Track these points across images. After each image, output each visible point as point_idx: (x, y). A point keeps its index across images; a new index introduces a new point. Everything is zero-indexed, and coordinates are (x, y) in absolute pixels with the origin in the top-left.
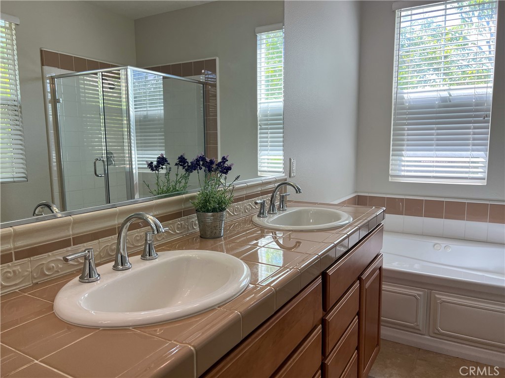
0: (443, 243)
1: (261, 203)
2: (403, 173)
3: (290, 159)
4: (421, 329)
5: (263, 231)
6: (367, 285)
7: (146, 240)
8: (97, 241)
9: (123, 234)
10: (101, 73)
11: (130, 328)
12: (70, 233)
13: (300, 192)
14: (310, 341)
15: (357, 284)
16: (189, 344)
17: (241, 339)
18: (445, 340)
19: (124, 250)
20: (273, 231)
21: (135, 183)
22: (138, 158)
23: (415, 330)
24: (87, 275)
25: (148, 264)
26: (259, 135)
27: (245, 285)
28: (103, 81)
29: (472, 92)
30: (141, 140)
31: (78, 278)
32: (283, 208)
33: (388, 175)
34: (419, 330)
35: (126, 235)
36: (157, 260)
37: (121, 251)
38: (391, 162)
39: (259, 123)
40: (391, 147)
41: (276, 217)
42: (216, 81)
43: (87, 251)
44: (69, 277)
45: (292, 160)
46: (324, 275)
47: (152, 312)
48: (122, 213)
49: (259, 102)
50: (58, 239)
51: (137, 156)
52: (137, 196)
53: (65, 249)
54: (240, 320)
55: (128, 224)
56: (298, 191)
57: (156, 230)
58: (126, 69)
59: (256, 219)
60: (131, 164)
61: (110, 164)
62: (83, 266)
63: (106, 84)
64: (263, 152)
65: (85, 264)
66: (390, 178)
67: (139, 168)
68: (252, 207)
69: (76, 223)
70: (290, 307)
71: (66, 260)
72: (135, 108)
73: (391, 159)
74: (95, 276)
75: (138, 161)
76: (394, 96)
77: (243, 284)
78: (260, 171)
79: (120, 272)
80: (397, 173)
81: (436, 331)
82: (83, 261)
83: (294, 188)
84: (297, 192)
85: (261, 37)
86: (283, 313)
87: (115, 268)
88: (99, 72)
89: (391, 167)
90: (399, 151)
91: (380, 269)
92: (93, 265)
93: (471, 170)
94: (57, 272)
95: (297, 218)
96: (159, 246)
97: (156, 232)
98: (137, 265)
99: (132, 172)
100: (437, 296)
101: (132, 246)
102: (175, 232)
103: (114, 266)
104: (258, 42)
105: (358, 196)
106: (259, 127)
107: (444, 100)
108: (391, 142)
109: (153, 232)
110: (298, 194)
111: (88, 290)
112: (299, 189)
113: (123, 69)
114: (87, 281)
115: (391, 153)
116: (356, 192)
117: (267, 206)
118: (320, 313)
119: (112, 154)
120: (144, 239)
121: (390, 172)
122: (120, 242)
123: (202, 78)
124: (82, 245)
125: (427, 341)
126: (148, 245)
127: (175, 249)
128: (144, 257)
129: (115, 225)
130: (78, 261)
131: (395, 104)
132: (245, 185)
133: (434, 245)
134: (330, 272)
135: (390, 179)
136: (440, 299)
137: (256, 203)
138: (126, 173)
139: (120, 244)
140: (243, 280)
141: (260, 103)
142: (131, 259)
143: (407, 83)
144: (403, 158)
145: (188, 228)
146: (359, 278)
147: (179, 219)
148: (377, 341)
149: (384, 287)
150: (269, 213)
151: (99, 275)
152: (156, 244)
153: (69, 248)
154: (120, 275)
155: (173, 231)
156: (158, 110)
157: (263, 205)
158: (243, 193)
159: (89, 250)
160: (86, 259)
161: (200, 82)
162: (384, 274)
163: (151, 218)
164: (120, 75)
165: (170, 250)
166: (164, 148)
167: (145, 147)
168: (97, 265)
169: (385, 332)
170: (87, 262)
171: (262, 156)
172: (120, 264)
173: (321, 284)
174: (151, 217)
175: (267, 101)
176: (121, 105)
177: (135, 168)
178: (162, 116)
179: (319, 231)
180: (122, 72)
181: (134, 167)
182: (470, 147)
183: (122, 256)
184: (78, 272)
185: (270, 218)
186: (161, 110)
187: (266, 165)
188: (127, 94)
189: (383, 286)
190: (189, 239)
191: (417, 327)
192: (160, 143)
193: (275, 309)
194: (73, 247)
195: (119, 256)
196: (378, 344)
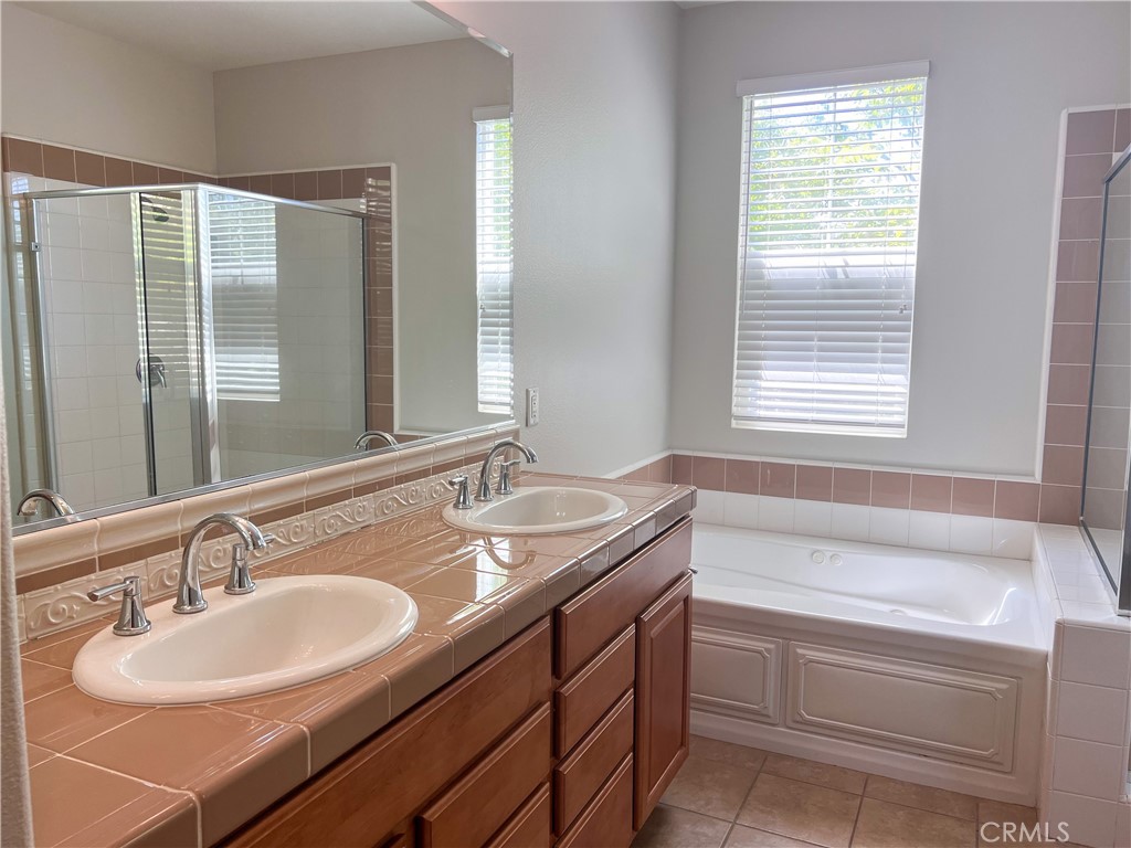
0: (828, 549)
1: (461, 482)
2: (763, 413)
3: (527, 391)
4: (771, 714)
5: (466, 535)
6: (655, 631)
7: (234, 559)
8: (143, 561)
9: (192, 550)
10: (137, 195)
11: (207, 705)
12: (94, 549)
13: (533, 461)
14: (526, 729)
15: (631, 629)
16: (302, 723)
17: (390, 719)
18: (812, 733)
19: (193, 578)
20: (486, 536)
21: (210, 423)
22: (217, 367)
23: (758, 717)
24: (128, 622)
25: (238, 602)
26: (480, 329)
27: (405, 633)
28: (143, 203)
29: (879, 260)
30: (224, 329)
31: (111, 627)
32: (505, 489)
33: (729, 415)
34: (768, 716)
35: (199, 550)
36: (254, 593)
37: (189, 579)
38: (735, 391)
39: (480, 303)
40: (736, 362)
41: (491, 506)
42: (390, 213)
43: (128, 582)
44: (93, 627)
45: (532, 393)
46: (556, 614)
47: (244, 678)
48: (189, 511)
49: (479, 258)
50: (73, 560)
51: (215, 364)
52: (216, 478)
53: (85, 578)
54: (387, 689)
55: (203, 532)
56: (531, 458)
57: (251, 544)
58: (195, 190)
59: (450, 513)
60: (202, 384)
61: (155, 384)
62: (120, 607)
63: (148, 208)
64: (488, 363)
65: (124, 602)
66: (733, 422)
67: (219, 391)
68: (446, 488)
69: (106, 530)
70: (483, 670)
71: (94, 598)
72: (213, 261)
73: (734, 384)
74: (142, 625)
75: (218, 374)
76: (740, 261)
77: (403, 631)
78: (482, 403)
79: (185, 617)
80: (749, 411)
81: (799, 719)
82: (121, 598)
83: (525, 453)
84: (528, 461)
85: (484, 128)
86: (469, 680)
87: (178, 609)
88: (135, 192)
89: (735, 400)
90: (752, 368)
91: (687, 600)
92: (138, 607)
93: (880, 408)
94: (71, 618)
95: (533, 509)
96: (258, 568)
97: (251, 547)
98: (217, 603)
99: (205, 399)
100: (800, 651)
101: (208, 570)
102: (290, 541)
103: (175, 607)
104: (479, 138)
105: (674, 456)
106: (480, 311)
107: (832, 271)
108: (736, 352)
109: (247, 546)
110: (531, 464)
111: (132, 647)
112: (532, 456)
113: (186, 189)
114: (128, 633)
115: (735, 372)
116: (669, 448)
117: (472, 487)
118: (546, 681)
119: (158, 360)
120: (230, 554)
121: (734, 409)
122: (187, 563)
123: (361, 205)
124: (115, 569)
125: (783, 738)
126: (237, 569)
127: (290, 573)
128: (229, 590)
129: (177, 532)
130: (109, 599)
131: (743, 279)
132: (433, 445)
133: (812, 554)
134: (568, 609)
135: (734, 424)
136: (804, 655)
137: (452, 484)
138: (191, 401)
139: (186, 568)
140: (405, 624)
141: (483, 263)
142: (206, 594)
143: (764, 238)
144: (763, 384)
145: (315, 533)
146: (637, 620)
147: (298, 516)
148: (681, 737)
149: (695, 634)
150: (477, 498)
151: (149, 623)
152: (251, 564)
153: (93, 576)
154: (188, 622)
155: (285, 539)
156: (263, 270)
157: (463, 485)
158: (428, 462)
159: (132, 579)
160: (126, 593)
161: (356, 214)
162: (694, 609)
163: (242, 523)
164: (180, 198)
165: (279, 576)
166: (276, 349)
167: (234, 344)
168: (146, 604)
169: (698, 721)
170: (129, 600)
171: (485, 370)
172: (187, 600)
173: (549, 630)
174: (242, 521)
175: (495, 259)
176: (182, 255)
177: (212, 390)
178: (273, 280)
179: (562, 535)
180: (186, 195)
181: (208, 388)
182: (878, 365)
183: (190, 589)
184: (108, 618)
185: (478, 509)
186: (269, 266)
187: (495, 389)
188: (196, 223)
189: (693, 633)
190: (316, 555)
191: (764, 712)
192: (267, 337)
193: (453, 673)
194: (98, 573)
195: (185, 588)
196: (682, 744)
